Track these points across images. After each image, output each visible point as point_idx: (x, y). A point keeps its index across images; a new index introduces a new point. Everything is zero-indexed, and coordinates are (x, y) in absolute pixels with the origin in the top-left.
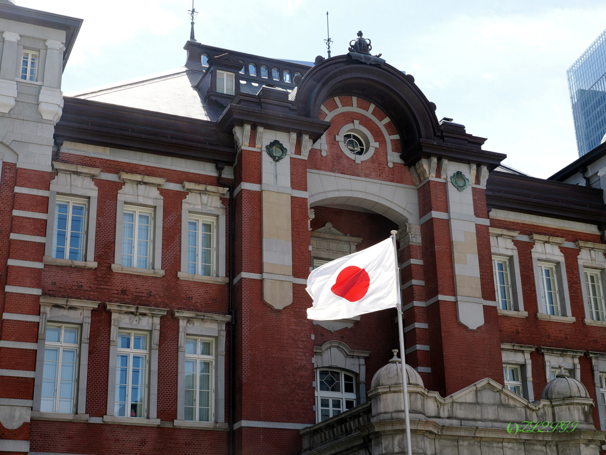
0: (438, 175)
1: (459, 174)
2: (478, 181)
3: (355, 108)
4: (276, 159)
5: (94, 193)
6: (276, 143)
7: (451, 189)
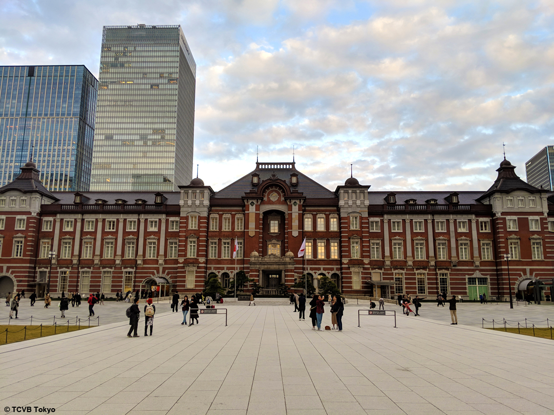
0: (290, 203)
1: (295, 202)
2: (300, 203)
3: (274, 189)
4: (252, 206)
5: (218, 217)
6: (252, 202)
7: (293, 206)
